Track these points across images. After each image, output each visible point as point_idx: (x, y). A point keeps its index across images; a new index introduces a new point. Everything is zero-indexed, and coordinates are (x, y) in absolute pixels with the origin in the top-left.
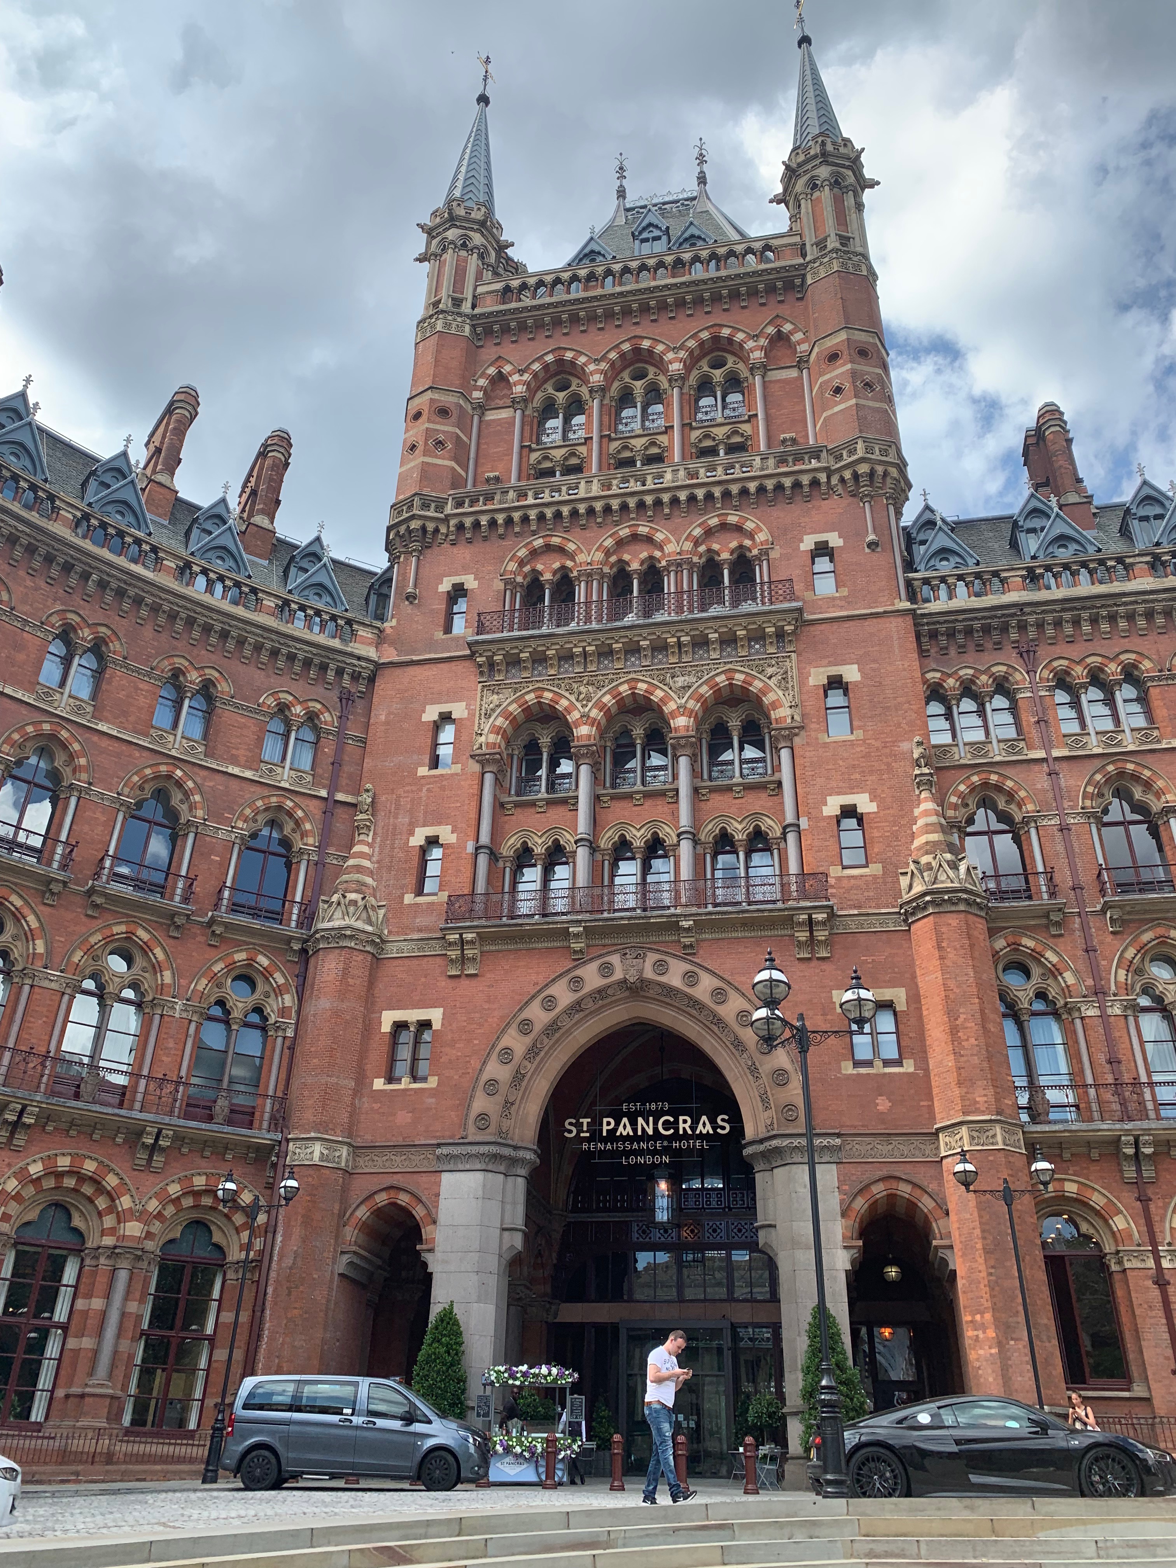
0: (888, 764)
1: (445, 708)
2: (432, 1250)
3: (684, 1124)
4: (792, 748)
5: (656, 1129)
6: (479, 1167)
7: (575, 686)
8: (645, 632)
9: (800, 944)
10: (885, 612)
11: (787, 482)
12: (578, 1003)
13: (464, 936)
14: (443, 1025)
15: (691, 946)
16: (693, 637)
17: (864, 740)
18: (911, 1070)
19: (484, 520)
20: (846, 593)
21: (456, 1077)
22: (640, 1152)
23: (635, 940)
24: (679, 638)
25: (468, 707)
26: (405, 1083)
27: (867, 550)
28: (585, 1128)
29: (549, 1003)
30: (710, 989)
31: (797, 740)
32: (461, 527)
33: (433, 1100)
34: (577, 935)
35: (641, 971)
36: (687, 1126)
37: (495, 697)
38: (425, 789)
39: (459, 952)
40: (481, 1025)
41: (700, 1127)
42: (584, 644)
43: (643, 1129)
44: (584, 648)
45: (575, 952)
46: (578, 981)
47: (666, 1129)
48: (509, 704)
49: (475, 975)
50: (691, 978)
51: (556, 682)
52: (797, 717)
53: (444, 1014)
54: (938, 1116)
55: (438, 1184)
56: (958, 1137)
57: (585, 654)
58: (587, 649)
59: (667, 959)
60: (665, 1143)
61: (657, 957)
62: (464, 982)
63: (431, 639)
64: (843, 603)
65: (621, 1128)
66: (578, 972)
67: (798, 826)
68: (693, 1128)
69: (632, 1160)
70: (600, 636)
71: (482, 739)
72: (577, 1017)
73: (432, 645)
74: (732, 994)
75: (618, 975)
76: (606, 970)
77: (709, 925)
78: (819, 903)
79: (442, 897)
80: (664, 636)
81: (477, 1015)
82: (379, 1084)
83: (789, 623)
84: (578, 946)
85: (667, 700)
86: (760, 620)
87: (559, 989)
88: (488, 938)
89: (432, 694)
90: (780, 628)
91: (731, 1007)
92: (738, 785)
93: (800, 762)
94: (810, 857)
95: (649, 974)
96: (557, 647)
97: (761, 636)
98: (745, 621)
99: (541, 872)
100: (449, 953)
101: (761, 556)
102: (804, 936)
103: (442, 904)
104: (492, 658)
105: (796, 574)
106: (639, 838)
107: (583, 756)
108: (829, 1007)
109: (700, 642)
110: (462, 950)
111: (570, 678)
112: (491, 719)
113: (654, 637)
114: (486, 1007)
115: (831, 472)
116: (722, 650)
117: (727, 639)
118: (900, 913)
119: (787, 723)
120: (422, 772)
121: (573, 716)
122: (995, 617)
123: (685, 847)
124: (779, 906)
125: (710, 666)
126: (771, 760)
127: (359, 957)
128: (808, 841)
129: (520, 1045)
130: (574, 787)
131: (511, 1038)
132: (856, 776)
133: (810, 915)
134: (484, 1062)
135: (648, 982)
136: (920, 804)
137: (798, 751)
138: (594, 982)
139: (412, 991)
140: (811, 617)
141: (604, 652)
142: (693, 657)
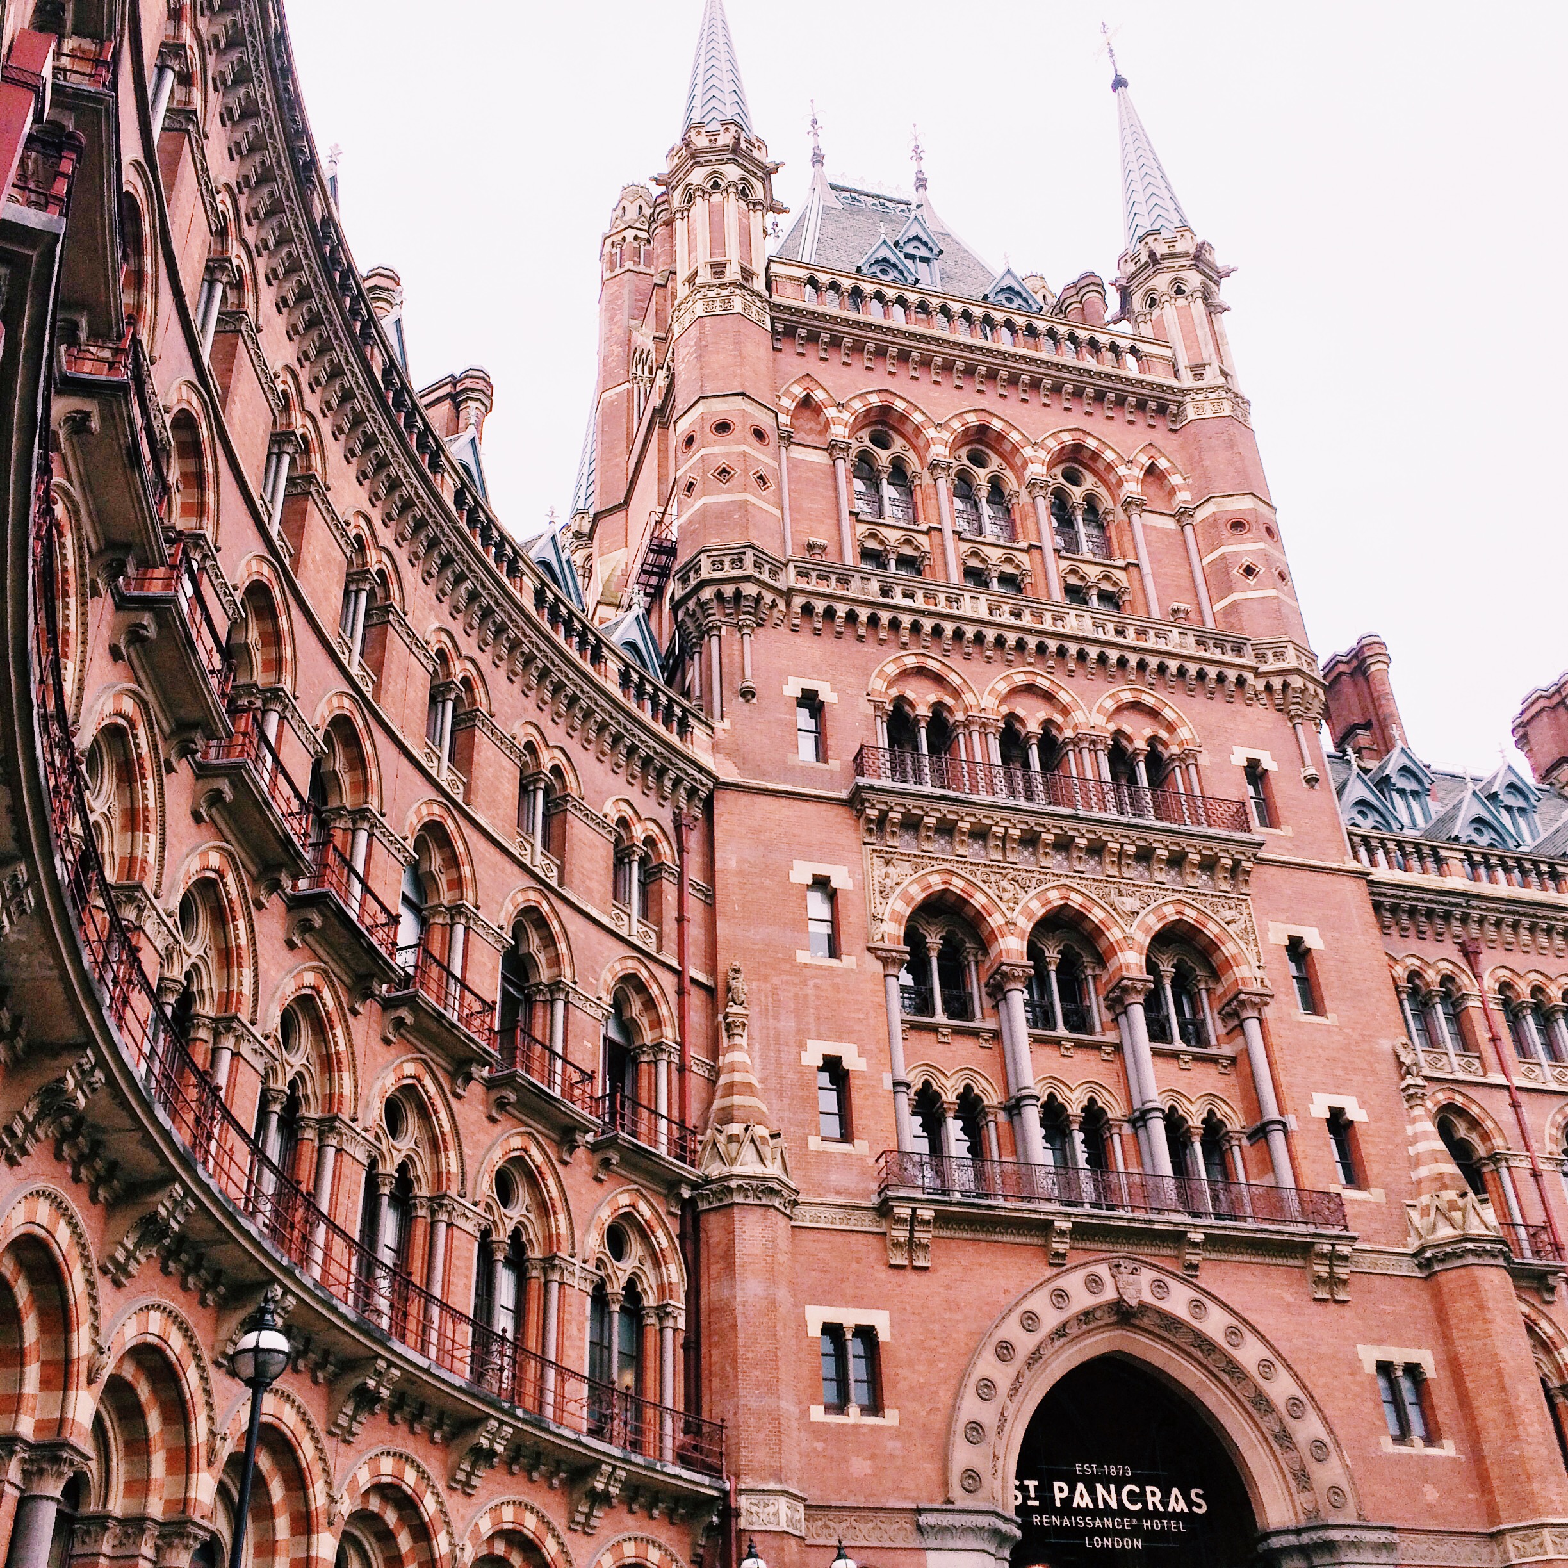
0: (1371, 1066)
1: (823, 870)
3: (1153, 1497)
4: (1261, 1021)
5: (1120, 1501)
6: (975, 1545)
7: (993, 878)
8: (1083, 827)
9: (1319, 1281)
10: (1339, 870)
11: (1212, 672)
12: (1064, 1325)
13: (919, 1212)
14: (892, 1335)
15: (1195, 1267)
16: (1138, 847)
17: (1340, 1028)
18: (1453, 1454)
19: (841, 609)
20: (1290, 834)
21: (923, 1413)
22: (1105, 1532)
23: (1124, 1249)
24: (1122, 845)
25: (851, 874)
26: (854, 1415)
27: (1305, 785)
28: (1032, 1494)
29: (1030, 1320)
30: (1222, 1328)
31: (1268, 1012)
32: (808, 610)
33: (898, 1444)
34: (1062, 1233)
35: (1139, 1291)
36: (1156, 1500)
37: (891, 869)
38: (811, 983)
39: (907, 1234)
40: (945, 1343)
41: (1172, 1502)
42: (1007, 824)
43: (1104, 1500)
44: (1006, 829)
45: (1057, 1255)
46: (1061, 1295)
47: (1132, 1502)
48: (911, 883)
49: (926, 1269)
50: (1197, 1305)
51: (970, 867)
52: (1267, 982)
53: (892, 1319)
54: (1504, 1514)
56: (1537, 1542)
57: (1005, 838)
58: (1011, 831)
59: (1168, 1280)
60: (1134, 1522)
61: (1155, 1275)
62: (911, 1275)
63: (785, 762)
64: (1290, 846)
65: (1077, 1497)
66: (1061, 1283)
67: (1284, 1124)
68: (1164, 1503)
69: (1097, 1542)
70: (1025, 818)
71: (885, 927)
72: (1058, 1343)
73: (788, 771)
74: (1249, 1336)
75: (1110, 1294)
76: (1093, 1284)
77: (1214, 1242)
78: (1336, 1231)
79: (860, 1147)
80: (1105, 838)
81: (937, 1327)
82: (817, 1413)
83: (1248, 859)
84: (1062, 1248)
85: (1109, 923)
86: (1217, 846)
87: (1039, 1303)
88: (943, 1220)
89: (799, 844)
90: (1237, 863)
91: (1249, 1354)
92: (1185, 1053)
93: (1274, 1040)
94: (1305, 1167)
95: (1148, 1298)
96: (973, 819)
97: (1209, 865)
98: (1200, 844)
99: (954, 1128)
100: (894, 1233)
101: (1187, 757)
102: (1323, 1271)
103: (862, 1159)
104: (887, 813)
105: (1233, 794)
106: (1075, 1103)
107: (1016, 978)
108: (1355, 1367)
109: (1145, 855)
110: (911, 1231)
111: (986, 866)
112: (890, 901)
113: (1092, 836)
114: (947, 1316)
115: (1257, 674)
116: (1167, 873)
117: (1177, 861)
118: (1414, 1255)
119: (1256, 988)
120: (803, 957)
121: (995, 920)
122: (1441, 903)
123: (1158, 1127)
124: (1291, 1228)
125: (1156, 891)
126: (1214, 1027)
127: (782, 1222)
128: (1299, 1146)
129: (1003, 1375)
130: (978, 1014)
131: (987, 1365)
132: (1339, 1072)
133: (1333, 1245)
134: (957, 1395)
135: (1144, 1307)
136: (1413, 1121)
137: (1271, 1026)
138: (1082, 1300)
139: (842, 1280)
140: (1260, 855)
141: (1030, 840)
142: (1136, 872)
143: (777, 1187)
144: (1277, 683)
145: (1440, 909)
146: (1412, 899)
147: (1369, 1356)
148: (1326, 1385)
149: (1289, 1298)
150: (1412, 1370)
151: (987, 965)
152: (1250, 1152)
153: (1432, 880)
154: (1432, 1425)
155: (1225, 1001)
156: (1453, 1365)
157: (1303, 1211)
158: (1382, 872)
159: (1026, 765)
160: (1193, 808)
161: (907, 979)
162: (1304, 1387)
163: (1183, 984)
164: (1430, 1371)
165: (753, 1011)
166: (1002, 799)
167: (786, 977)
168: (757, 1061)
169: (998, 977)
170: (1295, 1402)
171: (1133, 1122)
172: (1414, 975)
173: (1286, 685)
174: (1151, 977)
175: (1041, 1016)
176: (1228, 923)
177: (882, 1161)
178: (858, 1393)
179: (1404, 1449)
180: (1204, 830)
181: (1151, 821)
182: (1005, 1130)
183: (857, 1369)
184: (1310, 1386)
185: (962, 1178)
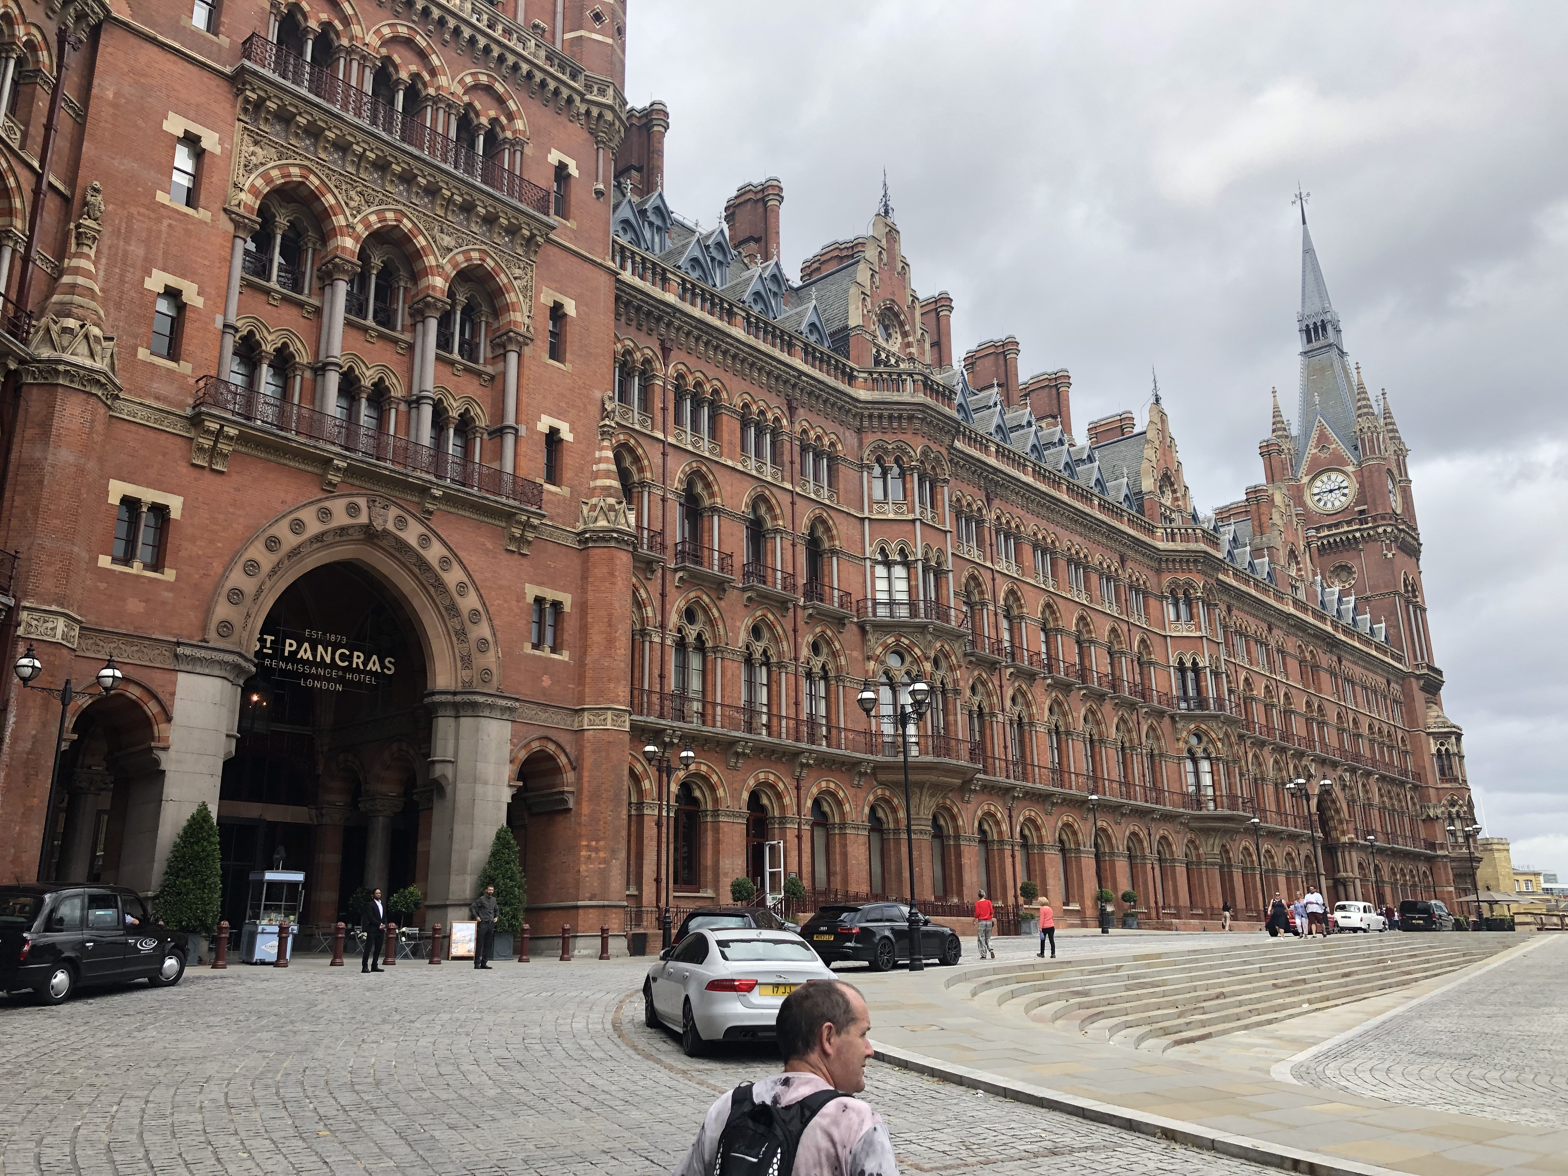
0: (585, 406)
1: (196, 129)
2: (165, 749)
3: (358, 659)
4: (519, 355)
5: (333, 659)
6: (218, 673)
7: (344, 186)
8: (427, 170)
9: (512, 538)
10: (601, 264)
11: (551, 85)
12: (323, 534)
13: (226, 429)
14: (182, 515)
15: (431, 513)
16: (464, 199)
17: (572, 375)
18: (567, 659)
20: (575, 227)
21: (197, 576)
22: (317, 677)
23: (383, 491)
24: (453, 194)
25: (221, 141)
26: (136, 568)
27: (594, 195)
28: (268, 645)
29: (298, 526)
30: (439, 556)
31: (527, 350)
33: (171, 595)
34: (338, 469)
35: (386, 521)
36: (360, 661)
37: (257, 149)
38: (166, 222)
39: (212, 443)
40: (226, 529)
41: (371, 665)
42: (366, 147)
43: (322, 656)
44: (365, 150)
45: (330, 483)
46: (325, 514)
47: (342, 661)
48: (273, 168)
49: (222, 473)
50: (424, 540)
51: (327, 171)
52: (531, 328)
53: (184, 503)
54: (587, 699)
55: (174, 683)
56: (602, 718)
57: (362, 157)
58: (368, 153)
59: (408, 518)
60: (340, 673)
61: (399, 512)
62: (208, 476)
63: (177, 21)
64: (572, 236)
65: (302, 652)
66: (327, 504)
67: (517, 430)
68: (365, 664)
69: (310, 683)
70: (382, 146)
71: (243, 196)
72: (315, 546)
74: (456, 566)
75: (363, 519)
76: (353, 510)
77: (448, 498)
78: (533, 509)
79: (185, 367)
80: (441, 184)
81: (221, 517)
82: (105, 561)
83: (541, 236)
84: (336, 479)
85: (428, 251)
86: (523, 219)
87: (308, 516)
88: (243, 439)
89: (177, 99)
90: (533, 236)
91: (453, 577)
92: (460, 363)
93: (526, 372)
94: (523, 462)
95: (390, 526)
96: (338, 132)
97: (512, 231)
98: (510, 213)
99: (265, 373)
100: (200, 440)
101: (516, 144)
102: (517, 532)
103: (184, 377)
104: (264, 100)
105: (543, 184)
106: (368, 377)
107: (345, 272)
108: (522, 596)
109: (468, 208)
110: (216, 442)
111: (341, 174)
112: (252, 177)
113: (432, 180)
114: (231, 510)
115: (583, 100)
116: (481, 227)
117: (490, 220)
118: (578, 534)
119: (523, 330)
120: (161, 197)
121: (339, 221)
122: (658, 308)
123: (427, 412)
124: (504, 500)
125: (469, 238)
126: (484, 350)
127: (102, 410)
128: (523, 448)
129: (267, 561)
130: (306, 291)
131: (257, 552)
132: (563, 404)
133: (529, 518)
134: (228, 568)
135: (386, 532)
136: (601, 449)
137: (526, 360)
138: (341, 519)
139: (147, 467)
140: (551, 236)
141: (382, 166)
142: (456, 219)
143: (103, 380)
144: (595, 112)
145: (656, 313)
146: (641, 300)
147: (532, 591)
148: (499, 605)
149: (489, 545)
150: (557, 605)
151: (323, 254)
152: (488, 445)
153: (657, 292)
154: (558, 641)
155: (498, 334)
156: (582, 607)
157: (514, 492)
158: (626, 275)
159: (392, 102)
160: (511, 182)
161: (251, 246)
162: (484, 604)
163: (469, 312)
164: (567, 608)
165: (106, 230)
166: (365, 124)
167: (142, 210)
168: (101, 273)
169: (330, 266)
170: (475, 613)
171: (409, 403)
172: (628, 352)
173: (600, 115)
174: (449, 301)
175: (356, 306)
176: (515, 278)
177: (202, 383)
178: (144, 551)
179: (537, 652)
180: (515, 202)
181: (478, 183)
182: (308, 385)
183: (145, 534)
184: (488, 604)
185: (266, 413)
